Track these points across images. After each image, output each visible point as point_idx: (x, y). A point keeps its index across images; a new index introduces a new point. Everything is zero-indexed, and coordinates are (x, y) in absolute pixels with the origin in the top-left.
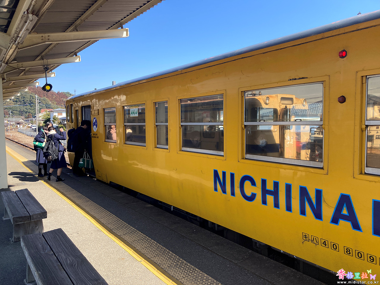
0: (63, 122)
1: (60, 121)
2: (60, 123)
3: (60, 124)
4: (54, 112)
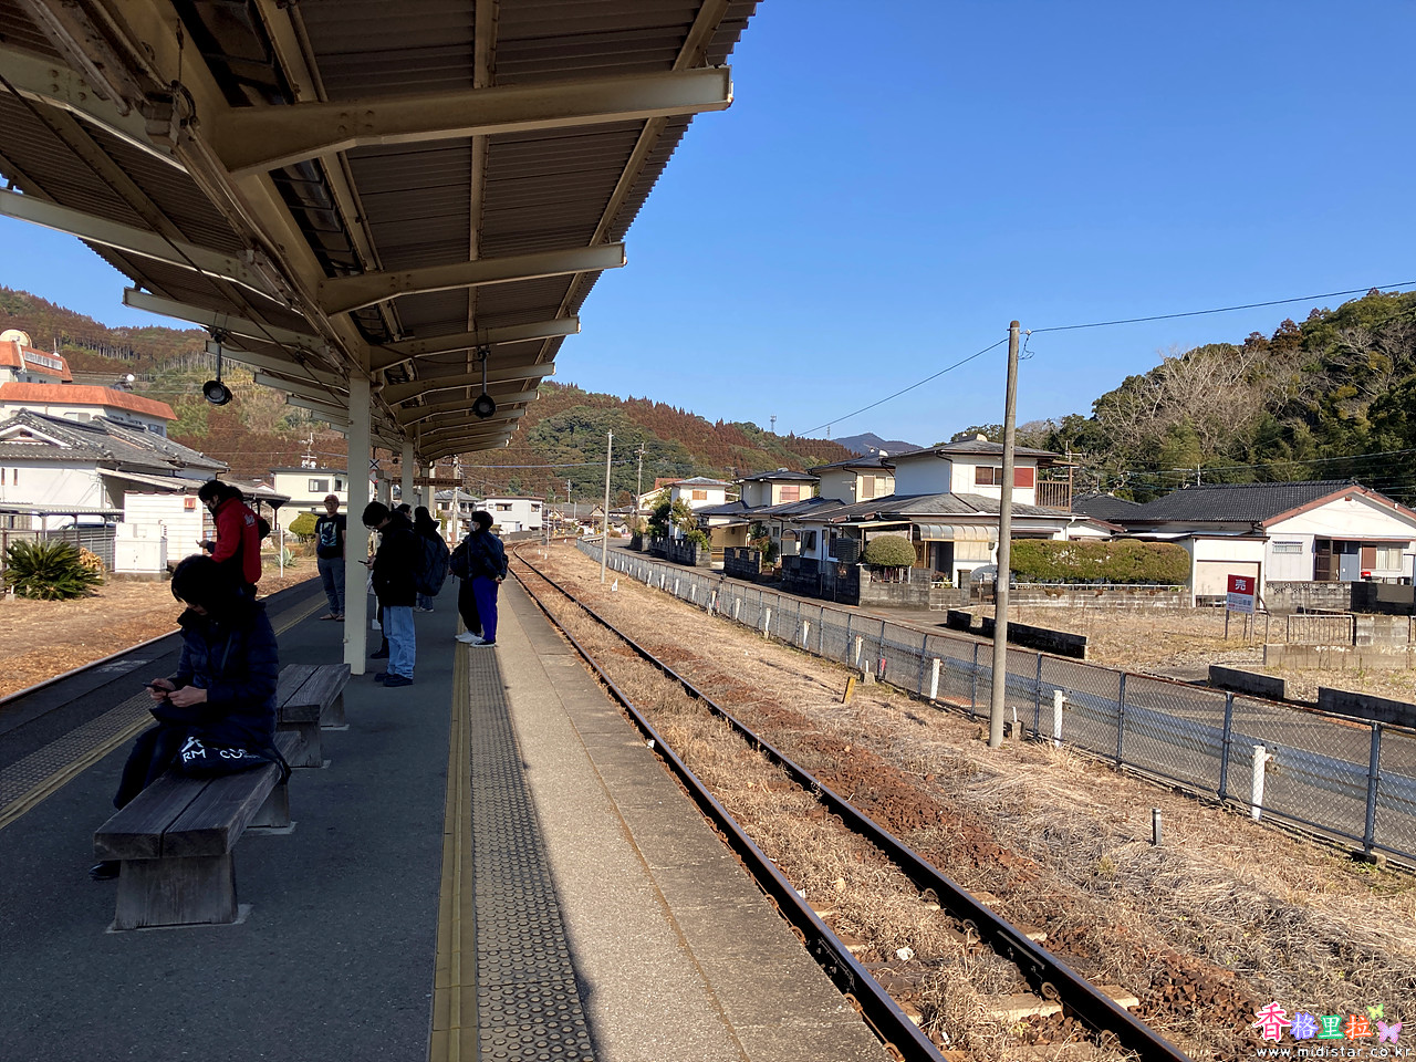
1: (694, 518)
3: (692, 528)
4: (682, 487)
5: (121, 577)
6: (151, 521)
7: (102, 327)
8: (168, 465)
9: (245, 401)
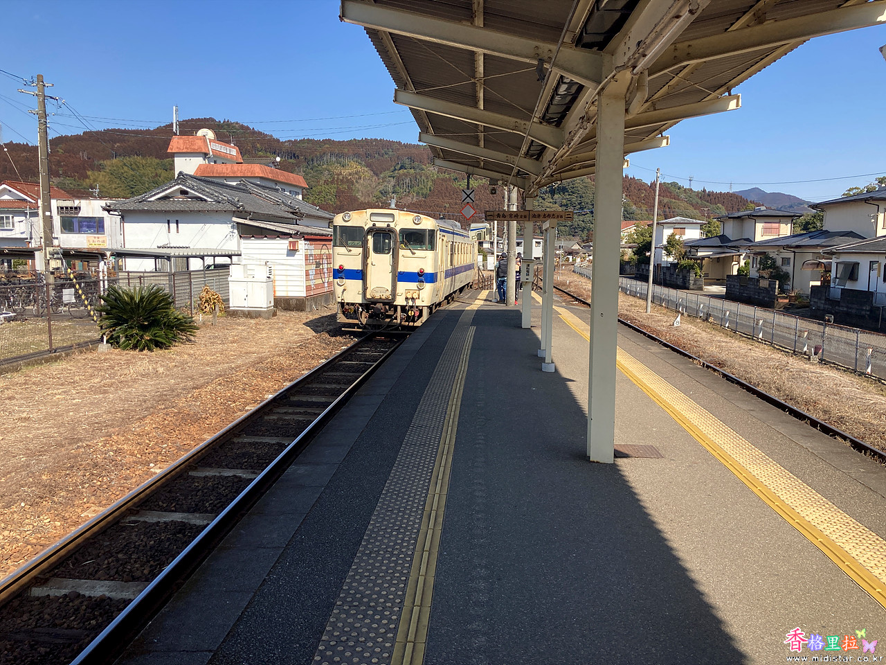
0: (690, 252)
1: (684, 250)
2: (684, 256)
3: (683, 258)
4: (665, 225)
5: (234, 314)
6: (262, 263)
7: (278, 140)
8: (291, 216)
9: (357, 182)
